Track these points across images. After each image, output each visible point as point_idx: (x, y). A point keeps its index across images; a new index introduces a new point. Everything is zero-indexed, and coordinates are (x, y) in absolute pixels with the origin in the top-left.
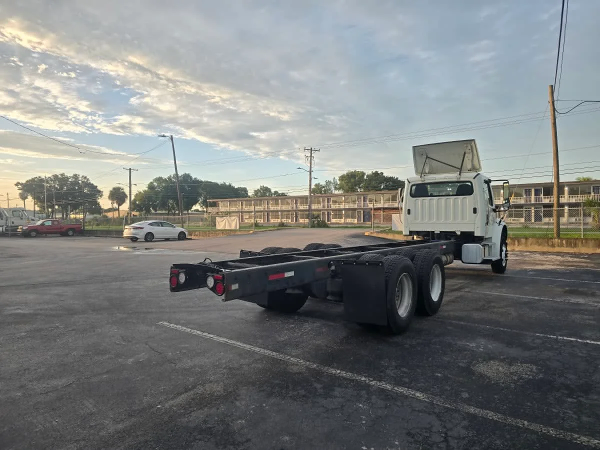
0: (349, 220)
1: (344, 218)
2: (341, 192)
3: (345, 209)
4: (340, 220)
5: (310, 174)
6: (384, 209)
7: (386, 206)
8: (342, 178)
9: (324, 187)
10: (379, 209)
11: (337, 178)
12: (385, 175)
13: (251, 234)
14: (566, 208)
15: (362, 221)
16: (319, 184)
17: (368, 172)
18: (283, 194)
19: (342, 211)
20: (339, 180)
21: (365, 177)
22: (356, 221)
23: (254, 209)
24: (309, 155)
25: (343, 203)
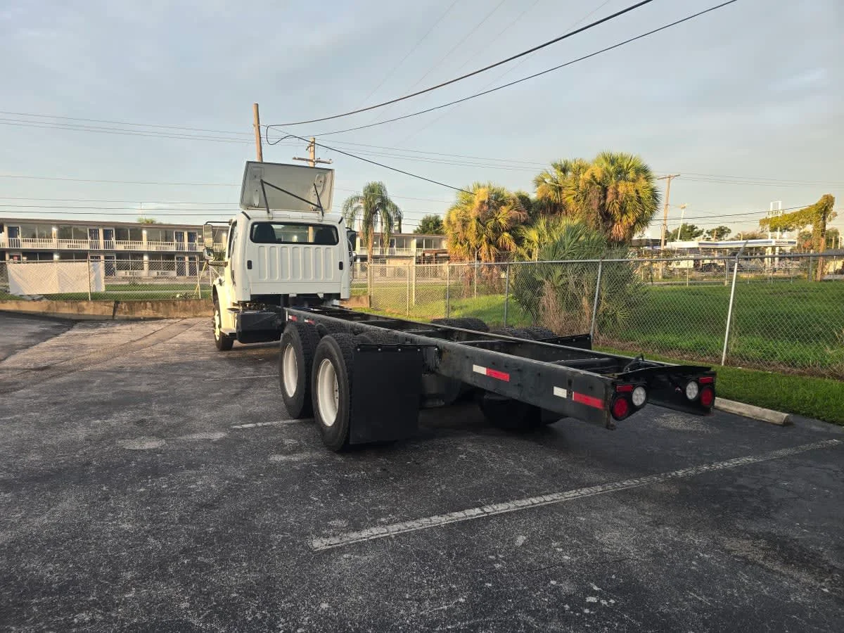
14: (146, 258)
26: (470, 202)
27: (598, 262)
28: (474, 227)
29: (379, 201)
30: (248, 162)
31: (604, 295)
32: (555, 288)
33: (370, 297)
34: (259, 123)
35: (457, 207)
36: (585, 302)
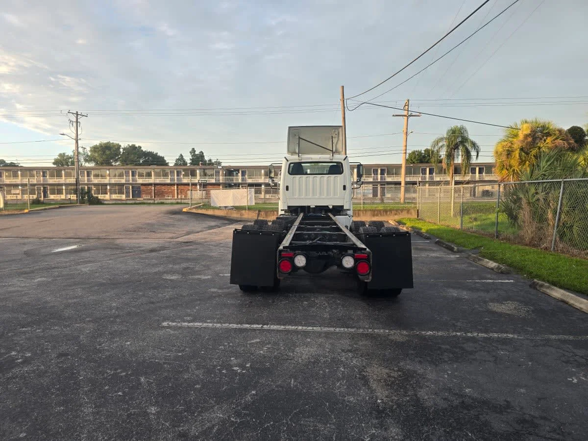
0: (114, 196)
1: (109, 193)
2: (92, 165)
3: (110, 184)
4: (104, 197)
5: (77, 142)
6: (156, 185)
7: (158, 181)
8: (95, 149)
9: (71, 158)
10: (150, 184)
11: (88, 149)
12: (144, 149)
13: (26, 213)
15: (131, 197)
16: (64, 154)
17: (124, 145)
18: (12, 165)
19: (107, 185)
20: (91, 151)
21: (121, 150)
22: (124, 197)
23: (29, 181)
24: (75, 120)
25: (108, 177)
26: (516, 136)
27: (561, 182)
28: (517, 156)
29: (460, 139)
30: (290, 127)
31: (566, 209)
32: (529, 203)
33: (418, 210)
34: (343, 98)
35: (505, 141)
36: (550, 216)
